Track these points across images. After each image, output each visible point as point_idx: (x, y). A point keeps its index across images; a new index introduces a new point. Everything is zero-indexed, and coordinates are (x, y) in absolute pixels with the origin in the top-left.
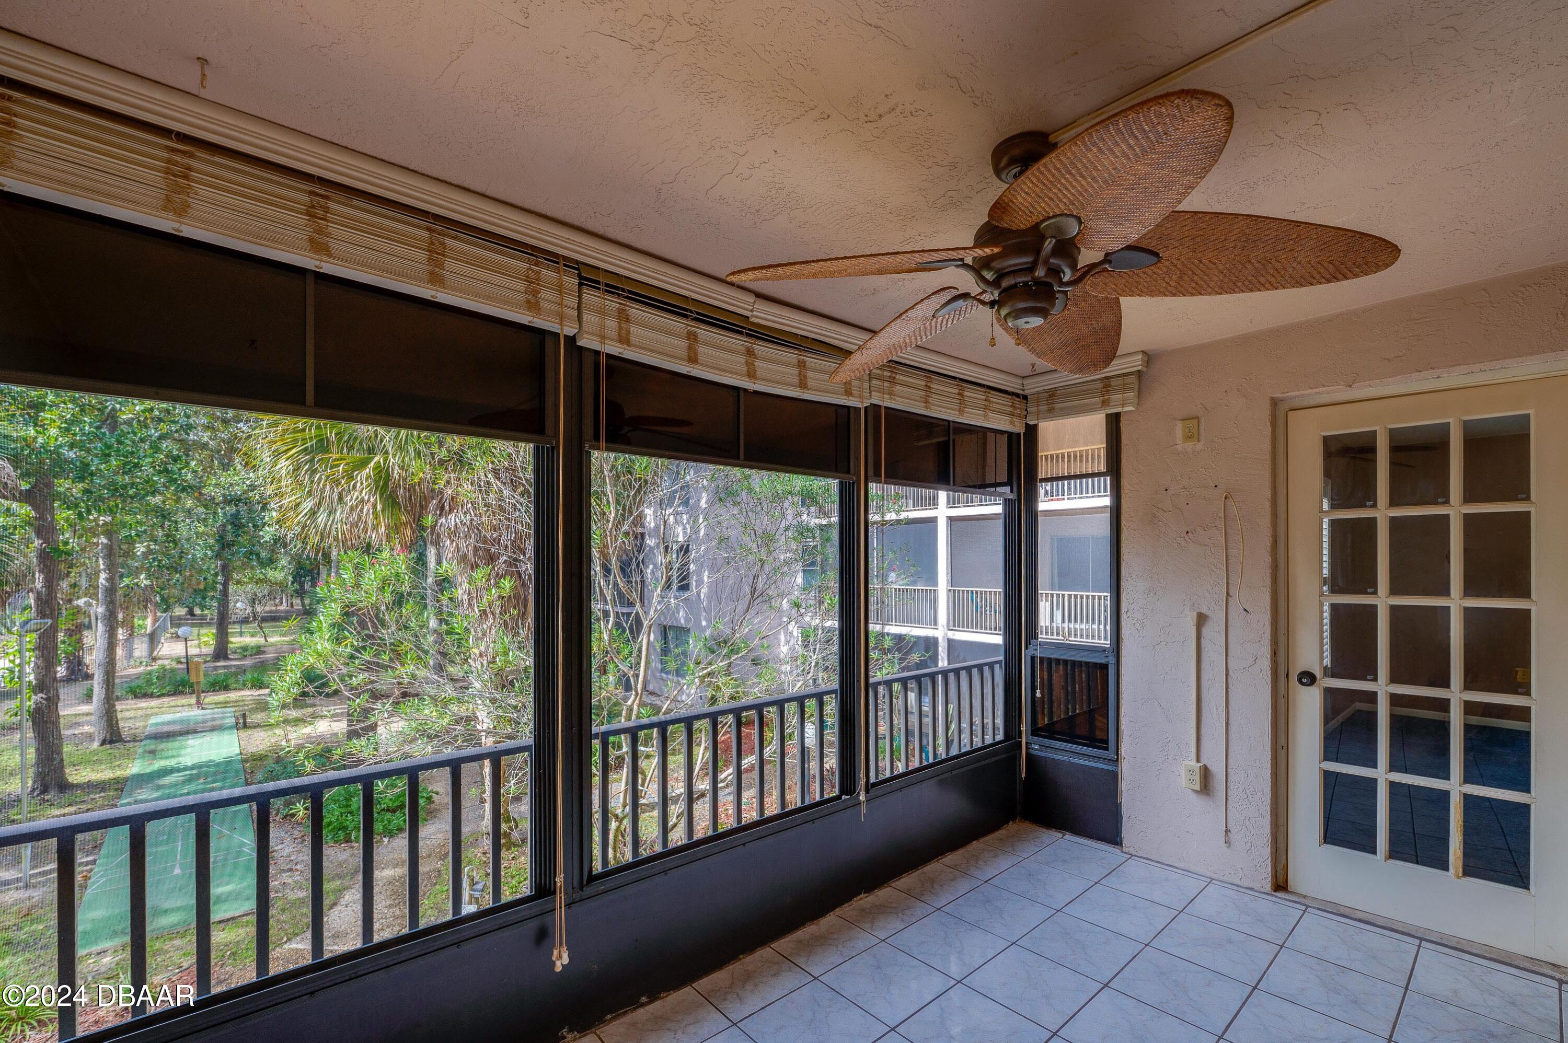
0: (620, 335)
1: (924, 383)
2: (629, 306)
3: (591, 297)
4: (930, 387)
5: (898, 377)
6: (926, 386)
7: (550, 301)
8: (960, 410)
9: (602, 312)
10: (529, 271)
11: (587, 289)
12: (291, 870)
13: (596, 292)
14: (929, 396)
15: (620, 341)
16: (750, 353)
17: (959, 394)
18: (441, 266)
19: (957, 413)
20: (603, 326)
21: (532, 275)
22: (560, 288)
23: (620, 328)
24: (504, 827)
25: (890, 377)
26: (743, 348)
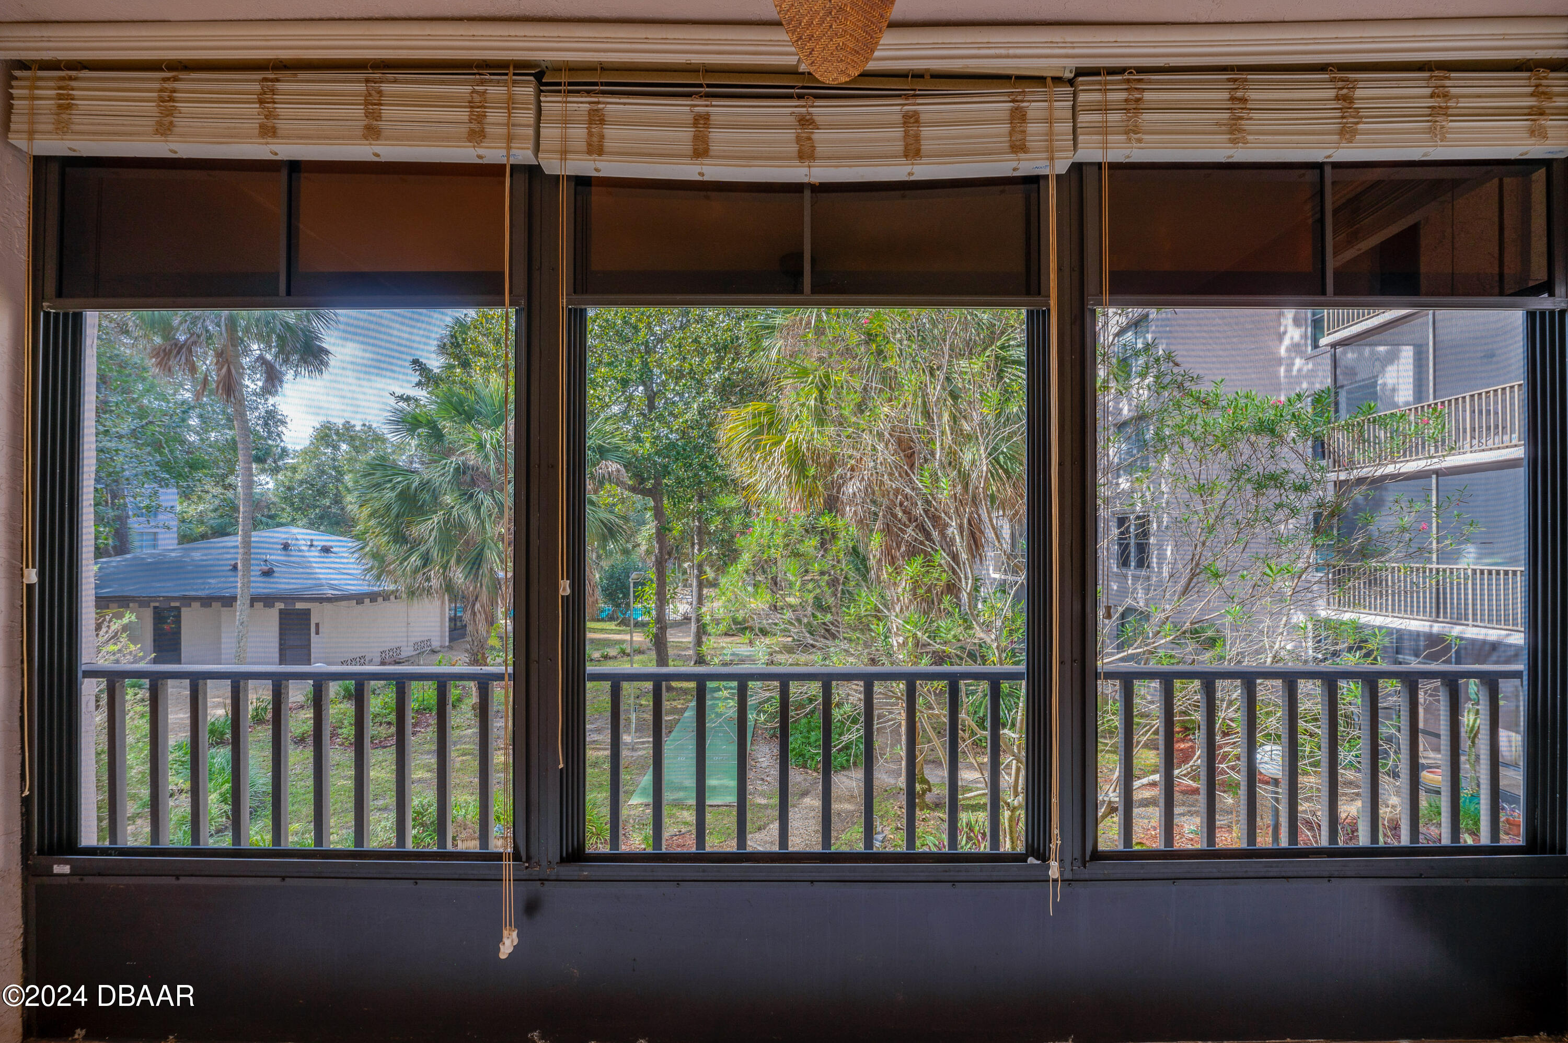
0: (589, 145)
1: (1226, 95)
2: (604, 103)
3: (552, 104)
4: (1244, 100)
5: (1147, 96)
6: (1233, 99)
7: (499, 124)
8: (1342, 132)
9: (565, 121)
10: (474, 95)
11: (546, 96)
12: (763, 780)
13: (557, 96)
14: (1241, 118)
15: (589, 152)
16: (806, 122)
17: (1337, 98)
18: (378, 118)
19: (1336, 137)
20: (564, 139)
21: (477, 98)
22: (510, 104)
23: (590, 134)
24: (918, 787)
25: (1126, 100)
26: (792, 118)
